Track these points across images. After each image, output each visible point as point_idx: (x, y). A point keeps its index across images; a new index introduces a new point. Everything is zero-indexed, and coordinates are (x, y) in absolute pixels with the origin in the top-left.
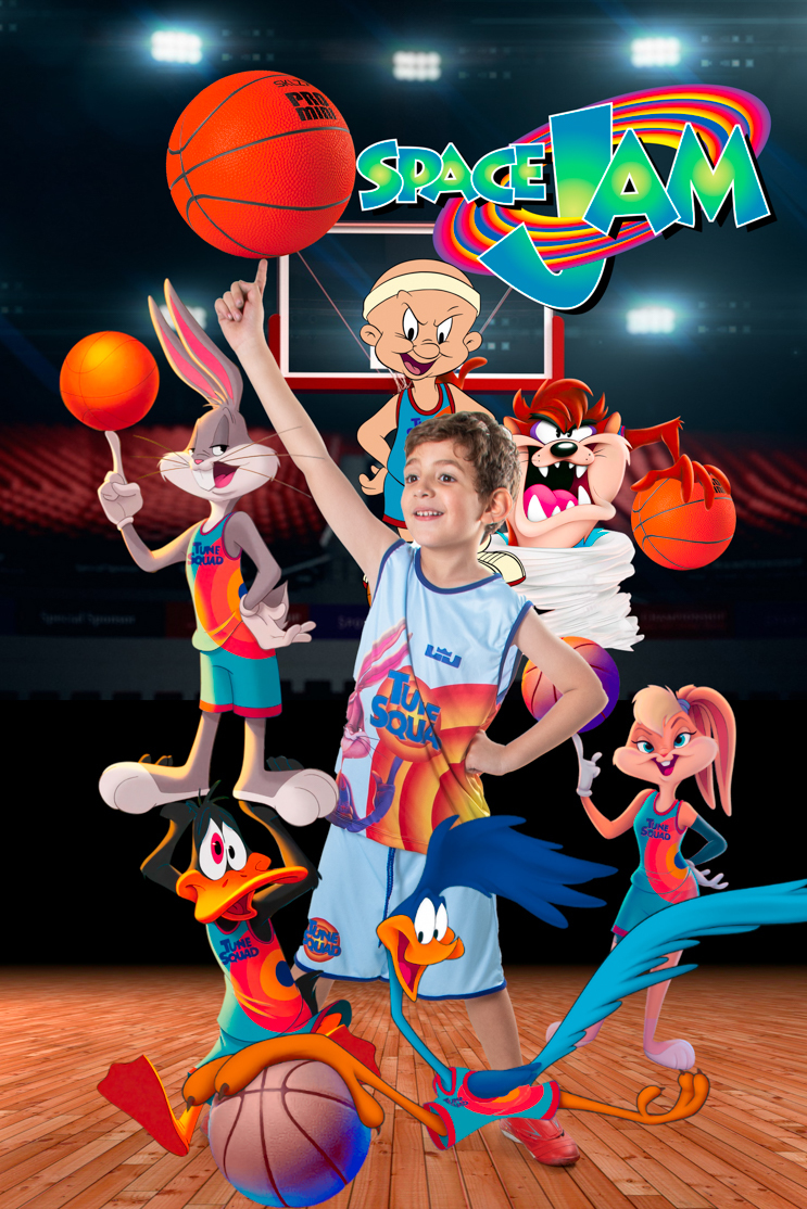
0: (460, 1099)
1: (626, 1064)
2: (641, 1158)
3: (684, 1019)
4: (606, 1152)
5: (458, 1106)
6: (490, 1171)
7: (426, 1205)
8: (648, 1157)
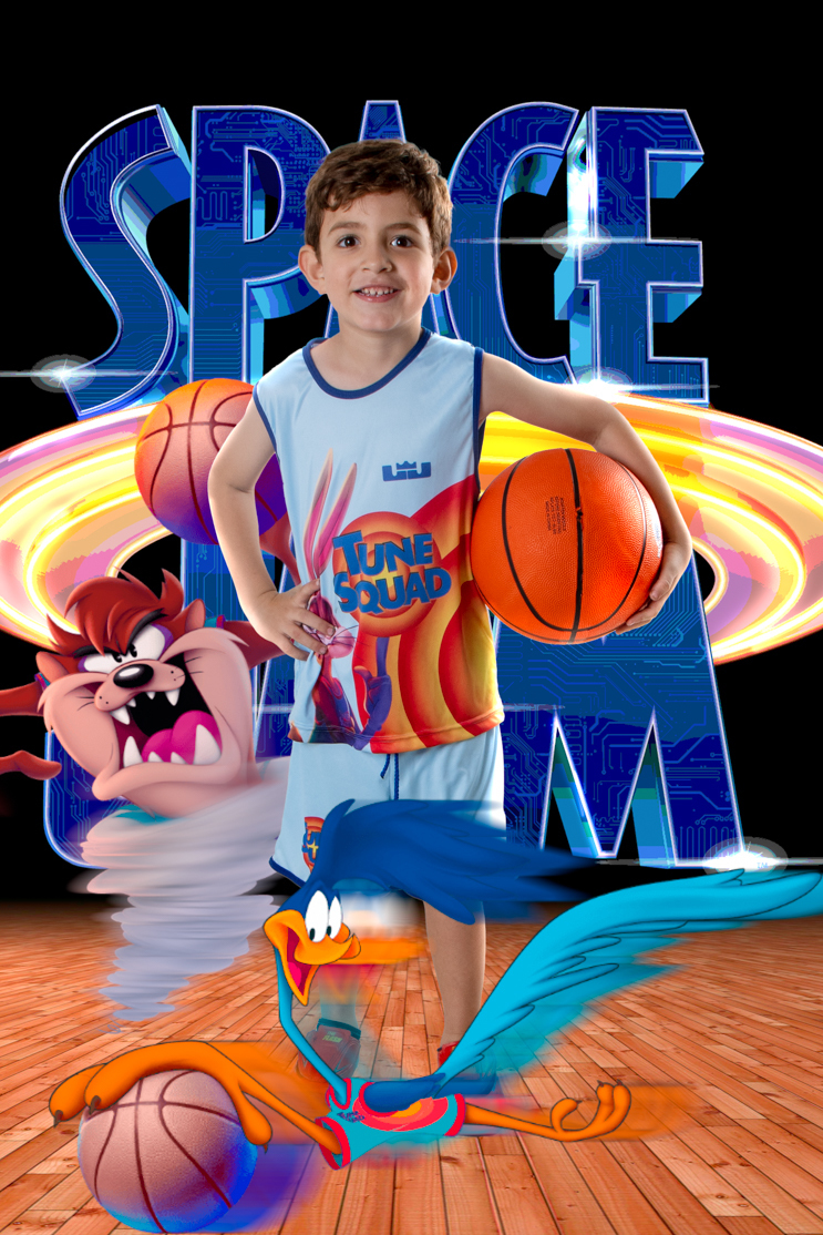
0: (355, 1113)
1: (716, 1037)
2: (735, 1165)
3: (794, 976)
4: (688, 1157)
5: (354, 1121)
6: (530, 1184)
7: (442, 1230)
8: (745, 1164)
